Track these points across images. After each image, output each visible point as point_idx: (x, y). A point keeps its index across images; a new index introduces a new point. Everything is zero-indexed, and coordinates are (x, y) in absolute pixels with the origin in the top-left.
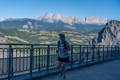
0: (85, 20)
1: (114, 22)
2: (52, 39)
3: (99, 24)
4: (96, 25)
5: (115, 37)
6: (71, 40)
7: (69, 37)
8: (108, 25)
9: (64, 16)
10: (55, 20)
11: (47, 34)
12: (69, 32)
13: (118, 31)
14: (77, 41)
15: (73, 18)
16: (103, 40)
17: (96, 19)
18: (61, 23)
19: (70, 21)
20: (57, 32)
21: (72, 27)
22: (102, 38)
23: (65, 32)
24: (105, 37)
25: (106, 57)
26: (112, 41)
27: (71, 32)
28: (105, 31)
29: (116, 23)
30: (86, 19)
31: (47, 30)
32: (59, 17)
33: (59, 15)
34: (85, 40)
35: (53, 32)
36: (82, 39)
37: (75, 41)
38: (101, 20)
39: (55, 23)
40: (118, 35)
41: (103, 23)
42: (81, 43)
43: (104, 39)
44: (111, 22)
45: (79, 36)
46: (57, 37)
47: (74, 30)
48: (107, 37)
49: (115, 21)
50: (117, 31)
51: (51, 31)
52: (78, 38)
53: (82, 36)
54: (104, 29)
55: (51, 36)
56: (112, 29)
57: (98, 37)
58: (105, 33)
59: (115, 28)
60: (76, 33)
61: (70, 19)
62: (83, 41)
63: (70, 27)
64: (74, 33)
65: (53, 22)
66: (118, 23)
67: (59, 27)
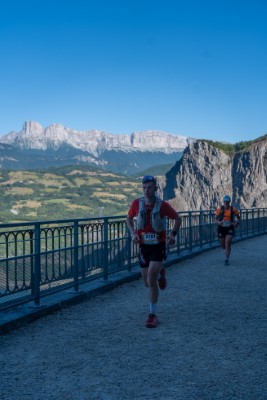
0: (132, 142)
1: (203, 144)
2: (44, 193)
3: (167, 151)
4: (160, 154)
5: (207, 183)
6: (95, 194)
7: (89, 186)
8: (190, 154)
9: (75, 132)
10: (49, 143)
11: (31, 179)
12: (90, 173)
13: (215, 167)
14: (113, 196)
15: (98, 135)
16: (177, 192)
17: (158, 138)
18: (68, 150)
19: (92, 145)
20: (57, 174)
21: (97, 159)
22: (177, 187)
23: (78, 173)
24: (183, 183)
26: (201, 193)
27: (95, 174)
28: (182, 168)
29: (209, 148)
30: (132, 137)
31: (29, 170)
32: (60, 134)
33: (61, 129)
35: (46, 175)
36: (126, 190)
37: (106, 198)
38: (171, 140)
39: (50, 150)
40: (214, 177)
41: (177, 149)
42: (122, 201)
43: (182, 189)
44: (196, 146)
45: (116, 183)
46: (57, 188)
47: (104, 168)
48: (188, 183)
49: (207, 141)
51: (41, 173)
52: (113, 188)
53: (124, 183)
54: (179, 163)
55: (42, 186)
56: (200, 162)
57: (165, 184)
58: (183, 174)
59: (207, 160)
60: (108, 175)
61: (91, 139)
62: (128, 196)
63: (93, 160)
64: (102, 175)
65: (45, 148)
66: (215, 146)
67: (62, 160)
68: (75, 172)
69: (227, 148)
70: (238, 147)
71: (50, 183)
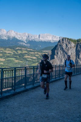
0: (39, 38)
1: (65, 39)
2: (6, 55)
3: (52, 41)
4: (49, 42)
5: (66, 54)
6: (25, 56)
7: (23, 54)
8: (60, 43)
9: (18, 33)
10: (9, 37)
11: (1, 50)
12: (23, 49)
13: (70, 48)
14: (31, 57)
15: (27, 35)
16: (55, 57)
17: (49, 37)
18: (15, 40)
19: (24, 38)
20: (11, 49)
21: (26, 44)
22: (55, 55)
23: (19, 49)
24: (57, 53)
25: (58, 76)
26: (64, 57)
27: (25, 49)
28: (57, 48)
29: (67, 41)
30: (39, 36)
31: (1, 47)
32: (13, 34)
33: (13, 32)
34: (39, 57)
35: (7, 49)
36: (36, 55)
37: (29, 58)
38: (54, 37)
39: (9, 40)
40: (69, 51)
41: (55, 41)
42: (35, 60)
43: (57, 56)
44: (63, 40)
45: (33, 53)
46: (11, 54)
47: (28, 47)
48: (59, 53)
49: (67, 38)
50: (68, 48)
51: (5, 48)
52: (32, 54)
53: (36, 53)
54: (56, 46)
55: (6, 53)
56: (64, 46)
57: (51, 54)
58: (58, 50)
59: (67, 45)
60: (30, 49)
61: (24, 36)
62: (37, 58)
63: (24, 44)
64: (28, 49)
65: (7, 39)
66: (70, 40)
67: (13, 43)
68: (18, 48)
69: (74, 41)
70: (78, 41)
71: (9, 52)
